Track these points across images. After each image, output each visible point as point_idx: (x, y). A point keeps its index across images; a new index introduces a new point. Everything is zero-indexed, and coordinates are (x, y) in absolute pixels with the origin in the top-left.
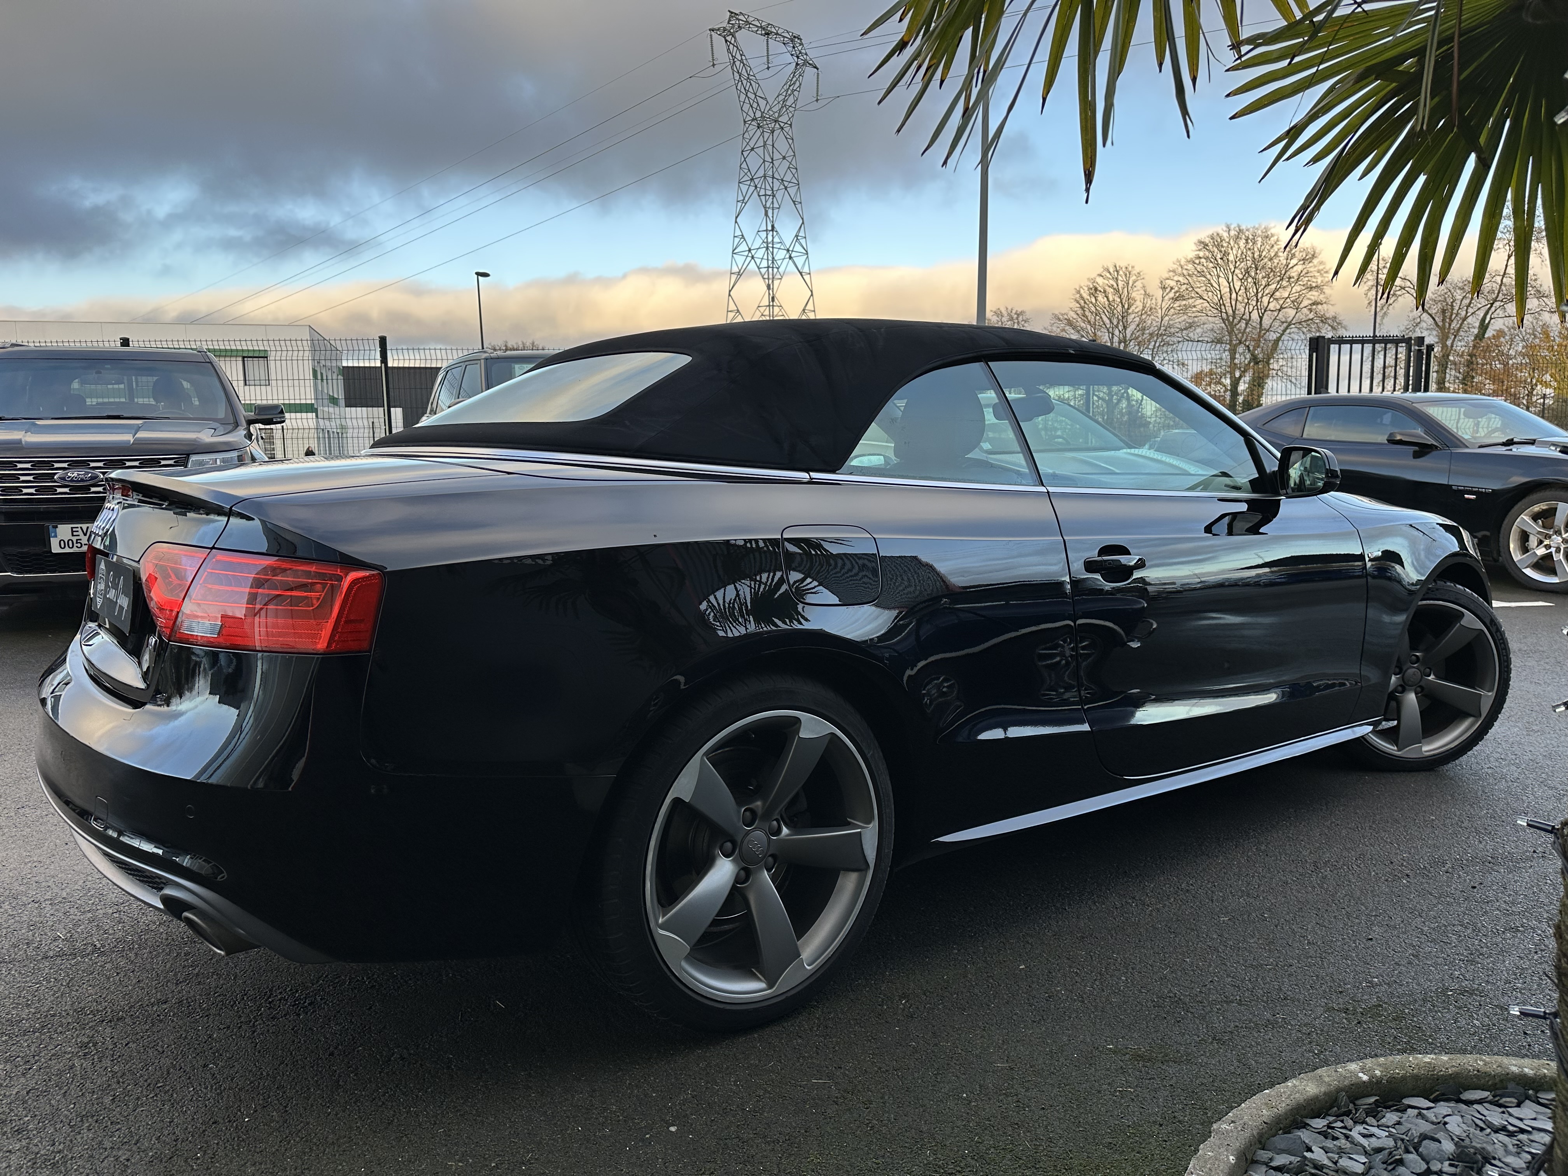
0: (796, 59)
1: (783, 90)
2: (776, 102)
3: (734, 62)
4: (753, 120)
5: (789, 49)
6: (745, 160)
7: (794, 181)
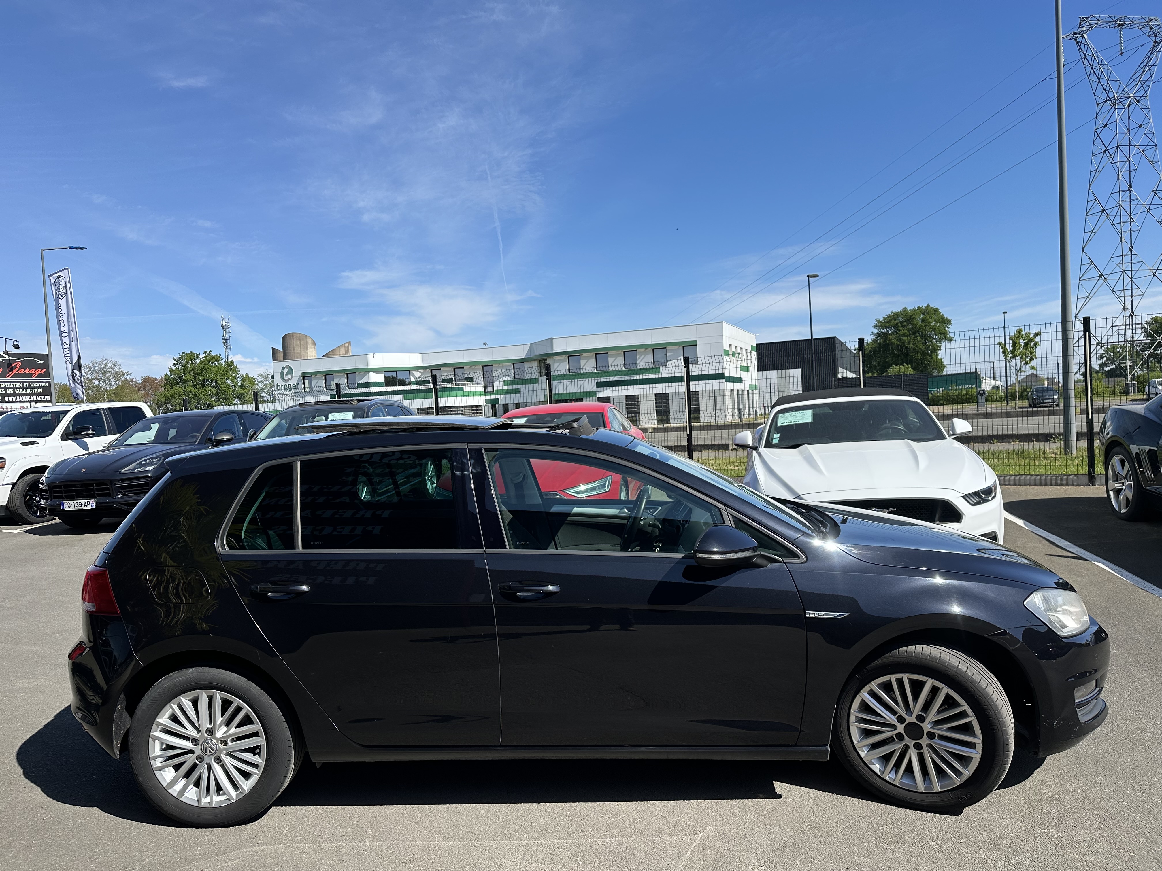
0: (1154, 38)
1: (1139, 68)
2: (1132, 80)
3: (1085, 58)
4: (1106, 101)
5: (1145, 32)
6: (1098, 135)
7: (1151, 143)
